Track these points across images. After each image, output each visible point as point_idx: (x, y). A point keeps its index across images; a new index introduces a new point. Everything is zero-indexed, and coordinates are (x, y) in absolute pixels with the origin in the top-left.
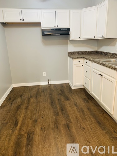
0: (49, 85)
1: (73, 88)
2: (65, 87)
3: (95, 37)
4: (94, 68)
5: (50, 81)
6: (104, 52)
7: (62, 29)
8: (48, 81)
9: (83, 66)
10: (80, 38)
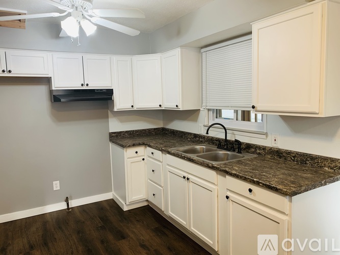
0: (68, 208)
1: (125, 209)
2: (108, 208)
3: (162, 107)
4: (168, 165)
5: (72, 200)
6: (177, 131)
7: (98, 90)
8: (67, 200)
9: (143, 159)
10: (132, 106)
